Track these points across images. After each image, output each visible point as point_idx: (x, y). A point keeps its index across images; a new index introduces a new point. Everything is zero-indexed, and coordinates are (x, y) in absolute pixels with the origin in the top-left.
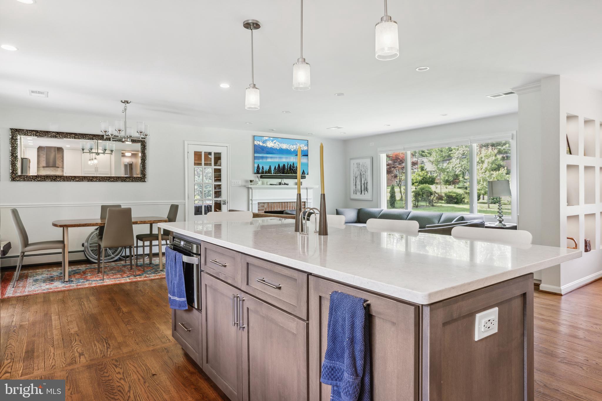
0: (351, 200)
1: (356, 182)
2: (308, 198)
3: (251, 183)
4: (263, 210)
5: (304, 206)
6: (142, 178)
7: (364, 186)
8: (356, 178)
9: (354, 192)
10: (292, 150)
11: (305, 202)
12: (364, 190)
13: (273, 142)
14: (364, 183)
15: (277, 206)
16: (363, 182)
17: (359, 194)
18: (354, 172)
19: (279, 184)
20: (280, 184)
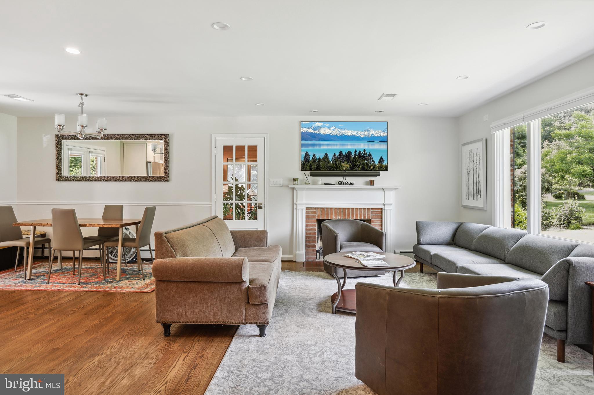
0: (464, 207)
1: (468, 181)
2: (386, 203)
3: (295, 183)
4: (314, 217)
5: (380, 215)
6: (165, 178)
7: (477, 187)
8: (468, 173)
9: (466, 196)
10: (362, 136)
11: (382, 209)
12: (477, 193)
13: (331, 129)
14: (477, 181)
15: (336, 213)
16: (475, 181)
17: (471, 198)
18: (466, 164)
19: (338, 183)
20: (341, 183)
